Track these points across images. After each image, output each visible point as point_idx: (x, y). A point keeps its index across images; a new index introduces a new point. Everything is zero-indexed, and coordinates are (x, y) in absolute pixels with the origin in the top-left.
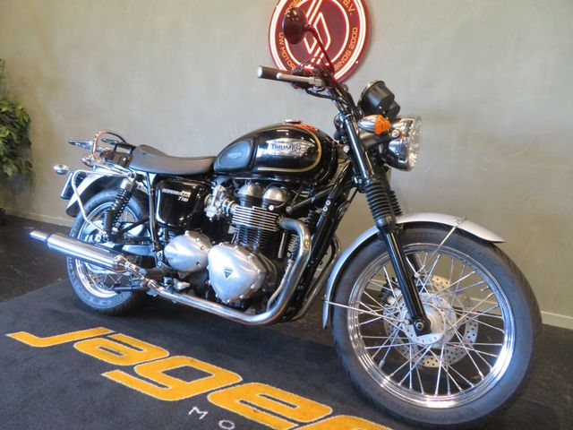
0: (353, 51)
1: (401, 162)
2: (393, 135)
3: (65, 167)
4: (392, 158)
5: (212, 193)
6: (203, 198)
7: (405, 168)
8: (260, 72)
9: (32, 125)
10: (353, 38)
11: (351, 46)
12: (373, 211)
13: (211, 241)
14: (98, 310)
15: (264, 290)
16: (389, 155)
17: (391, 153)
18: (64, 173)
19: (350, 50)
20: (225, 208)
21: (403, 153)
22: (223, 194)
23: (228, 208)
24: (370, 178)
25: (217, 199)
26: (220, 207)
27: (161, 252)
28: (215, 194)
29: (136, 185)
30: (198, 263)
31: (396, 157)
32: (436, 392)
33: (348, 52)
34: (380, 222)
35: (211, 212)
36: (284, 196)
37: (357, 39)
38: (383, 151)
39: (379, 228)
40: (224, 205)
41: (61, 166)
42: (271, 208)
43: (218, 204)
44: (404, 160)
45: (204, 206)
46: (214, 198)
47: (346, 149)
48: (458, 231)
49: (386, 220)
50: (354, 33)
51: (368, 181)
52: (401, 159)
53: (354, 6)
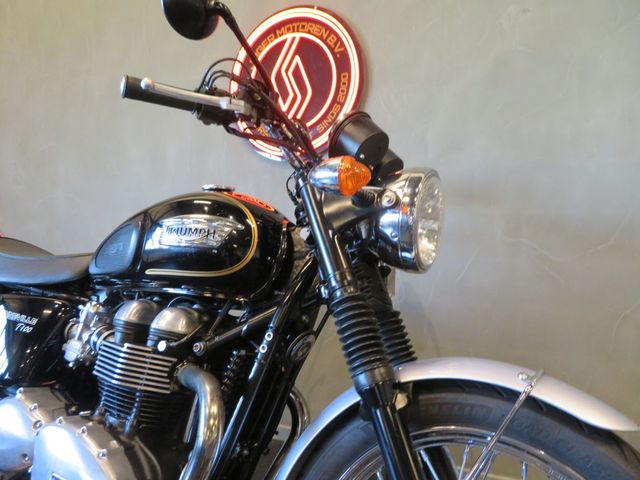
0: (342, 105)
1: (405, 254)
2: (385, 202)
4: (390, 249)
5: (78, 317)
7: (414, 266)
10: (343, 87)
11: (340, 98)
12: (349, 355)
13: (67, 407)
16: (382, 244)
17: (385, 239)
19: (339, 103)
20: (95, 344)
21: (406, 238)
22: (96, 318)
24: (342, 286)
25: (86, 326)
26: (88, 342)
28: (83, 318)
30: (25, 456)
31: (394, 246)
33: (336, 107)
34: (363, 379)
35: (73, 351)
36: (191, 322)
37: (348, 88)
38: (369, 234)
39: (360, 393)
40: (94, 338)
42: (162, 346)
43: (85, 337)
44: (410, 251)
45: (64, 339)
46: (81, 326)
47: (304, 233)
48: (533, 403)
49: (373, 378)
50: (343, 80)
51: (338, 293)
52: (404, 250)
53: (343, 45)
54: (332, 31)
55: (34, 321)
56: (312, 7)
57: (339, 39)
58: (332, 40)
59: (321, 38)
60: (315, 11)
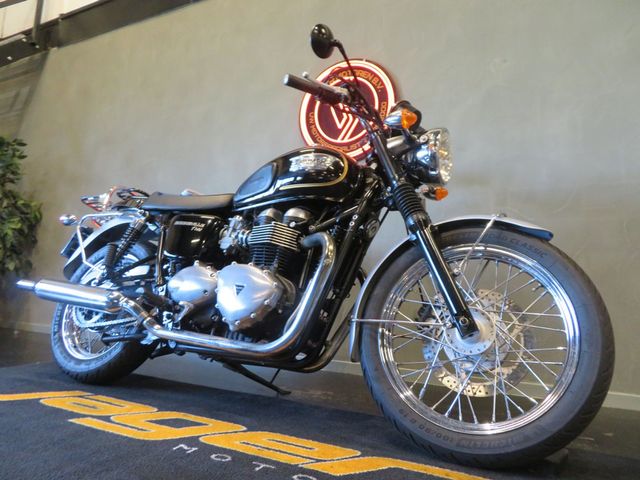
1: (433, 173)
2: (422, 140)
3: (73, 217)
4: (424, 170)
5: (228, 224)
6: (219, 230)
8: (286, 80)
9: (44, 221)
14: (77, 375)
15: (280, 311)
18: (70, 223)
20: (242, 238)
22: (240, 224)
23: (244, 237)
25: (234, 230)
26: (236, 237)
27: (165, 286)
28: (232, 225)
29: (145, 226)
30: (205, 292)
31: (426, 168)
32: (494, 419)
35: (226, 243)
38: (412, 160)
40: (240, 236)
41: (68, 216)
42: (293, 224)
43: (234, 235)
44: (435, 170)
45: (219, 238)
46: (231, 229)
47: (374, 166)
50: (383, 107)
52: (432, 170)
53: (383, 84)
54: (376, 75)
55: (203, 225)
56: (361, 60)
57: (380, 80)
58: (375, 80)
59: (367, 79)
60: (364, 62)
